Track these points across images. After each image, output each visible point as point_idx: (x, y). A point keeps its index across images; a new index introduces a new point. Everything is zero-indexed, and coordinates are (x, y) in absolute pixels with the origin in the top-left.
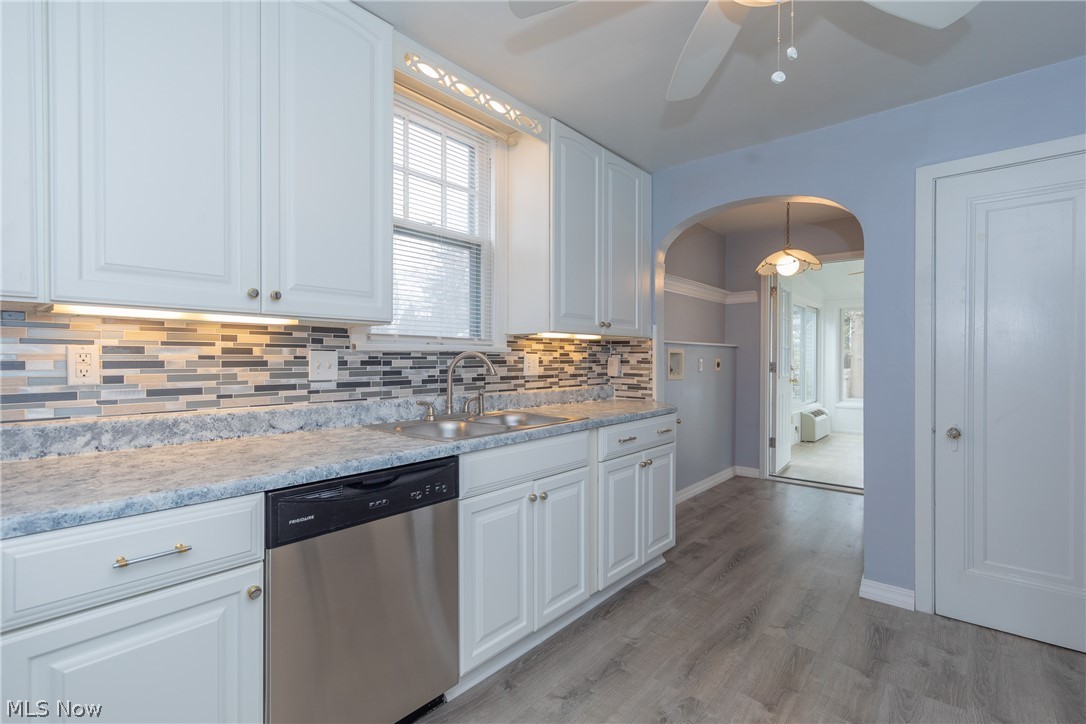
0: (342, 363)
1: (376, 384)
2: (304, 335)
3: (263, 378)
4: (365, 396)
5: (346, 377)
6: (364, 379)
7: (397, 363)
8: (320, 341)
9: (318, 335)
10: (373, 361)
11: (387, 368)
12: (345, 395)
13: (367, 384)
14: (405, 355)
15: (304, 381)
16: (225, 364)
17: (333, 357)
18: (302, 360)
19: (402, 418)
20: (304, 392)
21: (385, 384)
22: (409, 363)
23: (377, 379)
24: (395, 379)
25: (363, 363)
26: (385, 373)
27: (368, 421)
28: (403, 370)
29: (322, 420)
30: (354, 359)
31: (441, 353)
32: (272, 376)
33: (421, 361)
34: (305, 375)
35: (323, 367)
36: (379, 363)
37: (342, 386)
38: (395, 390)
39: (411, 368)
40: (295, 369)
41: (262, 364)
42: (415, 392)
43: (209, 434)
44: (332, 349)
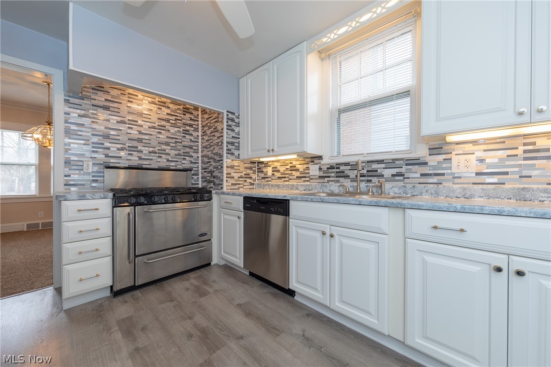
0: (320, 169)
1: (333, 177)
2: (309, 160)
3: (298, 174)
4: (329, 181)
5: (322, 174)
6: (328, 175)
7: (342, 168)
8: (313, 162)
9: (313, 159)
10: (332, 167)
11: (338, 170)
12: (321, 181)
13: (329, 177)
14: (347, 164)
15: (308, 175)
16: (290, 170)
17: (317, 167)
18: (308, 168)
19: (341, 191)
20: (308, 179)
21: (337, 177)
22: (349, 167)
23: (333, 175)
24: (342, 175)
25: (328, 168)
26: (337, 172)
27: (326, 191)
28: (345, 171)
29: (310, 188)
30: (324, 168)
31: (368, 162)
32: (300, 174)
33: (354, 166)
34: (309, 173)
35: (314, 170)
36: (334, 168)
37: (320, 177)
38: (341, 180)
39: (350, 170)
40: (306, 171)
41: (297, 170)
42: (351, 181)
43: (285, 189)
44: (317, 164)
